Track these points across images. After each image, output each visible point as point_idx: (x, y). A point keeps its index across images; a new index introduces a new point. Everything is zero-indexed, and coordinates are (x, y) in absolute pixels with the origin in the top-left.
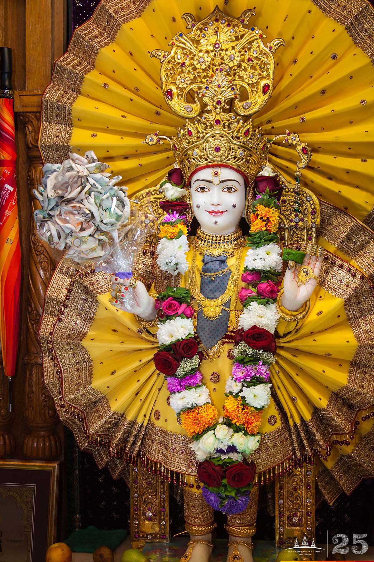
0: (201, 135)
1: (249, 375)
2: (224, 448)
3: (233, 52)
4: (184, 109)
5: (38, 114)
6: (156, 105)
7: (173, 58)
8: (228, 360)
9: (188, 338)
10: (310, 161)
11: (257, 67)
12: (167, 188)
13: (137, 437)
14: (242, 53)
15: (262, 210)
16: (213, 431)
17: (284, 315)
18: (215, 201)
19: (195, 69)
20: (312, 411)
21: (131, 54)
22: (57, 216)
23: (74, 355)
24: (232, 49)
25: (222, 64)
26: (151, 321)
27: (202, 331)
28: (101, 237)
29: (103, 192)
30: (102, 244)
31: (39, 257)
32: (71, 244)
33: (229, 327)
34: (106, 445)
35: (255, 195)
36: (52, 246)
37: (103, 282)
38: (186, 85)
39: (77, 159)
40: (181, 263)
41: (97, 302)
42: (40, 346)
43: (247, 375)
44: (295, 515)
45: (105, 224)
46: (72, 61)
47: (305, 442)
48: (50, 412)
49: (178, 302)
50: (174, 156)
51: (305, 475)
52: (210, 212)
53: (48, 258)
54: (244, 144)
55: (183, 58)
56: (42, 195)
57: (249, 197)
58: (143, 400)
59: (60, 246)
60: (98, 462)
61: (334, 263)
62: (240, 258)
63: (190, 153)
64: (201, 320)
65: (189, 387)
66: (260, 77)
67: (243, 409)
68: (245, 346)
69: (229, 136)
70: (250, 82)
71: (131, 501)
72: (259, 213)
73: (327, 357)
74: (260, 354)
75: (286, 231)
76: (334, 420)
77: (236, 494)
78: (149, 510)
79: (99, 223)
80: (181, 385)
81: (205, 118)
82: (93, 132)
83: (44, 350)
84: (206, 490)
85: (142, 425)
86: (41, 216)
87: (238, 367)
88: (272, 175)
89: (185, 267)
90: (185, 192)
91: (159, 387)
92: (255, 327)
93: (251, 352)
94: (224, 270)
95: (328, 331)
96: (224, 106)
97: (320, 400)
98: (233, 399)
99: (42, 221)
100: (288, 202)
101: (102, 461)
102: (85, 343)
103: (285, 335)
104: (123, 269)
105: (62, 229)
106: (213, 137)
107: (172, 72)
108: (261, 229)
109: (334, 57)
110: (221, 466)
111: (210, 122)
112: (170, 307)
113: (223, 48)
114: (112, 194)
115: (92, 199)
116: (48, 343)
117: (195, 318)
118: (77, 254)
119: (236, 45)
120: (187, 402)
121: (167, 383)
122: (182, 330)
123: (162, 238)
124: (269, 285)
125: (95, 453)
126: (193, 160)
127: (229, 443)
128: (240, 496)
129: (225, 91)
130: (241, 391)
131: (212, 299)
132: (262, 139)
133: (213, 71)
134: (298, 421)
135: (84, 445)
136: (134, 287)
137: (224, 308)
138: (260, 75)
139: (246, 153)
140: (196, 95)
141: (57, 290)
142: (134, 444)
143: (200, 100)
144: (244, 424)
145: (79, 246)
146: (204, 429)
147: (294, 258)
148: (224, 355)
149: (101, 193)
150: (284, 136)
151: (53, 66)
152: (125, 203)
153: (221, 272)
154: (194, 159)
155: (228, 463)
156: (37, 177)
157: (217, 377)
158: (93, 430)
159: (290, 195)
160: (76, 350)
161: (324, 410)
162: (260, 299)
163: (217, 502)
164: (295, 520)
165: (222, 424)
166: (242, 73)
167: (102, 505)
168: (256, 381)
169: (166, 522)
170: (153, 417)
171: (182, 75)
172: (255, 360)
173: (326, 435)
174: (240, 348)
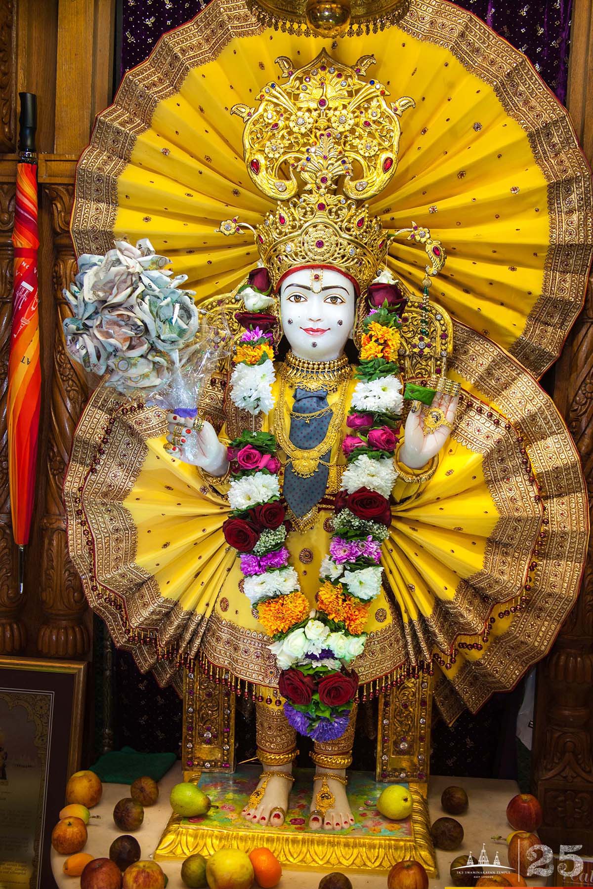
0: (298, 224)
1: (354, 554)
2: (317, 653)
3: (344, 112)
4: (274, 188)
5: (71, 187)
6: (235, 181)
7: (262, 116)
8: (324, 532)
9: (272, 502)
10: (443, 265)
11: (377, 134)
12: (247, 295)
13: (195, 633)
14: (356, 115)
15: (378, 330)
16: (302, 630)
17: (403, 474)
18: (315, 316)
19: (290, 133)
20: (433, 604)
21: (202, 110)
22: (97, 327)
23: (111, 519)
24: (343, 109)
25: (329, 127)
26: (221, 476)
27: (290, 492)
28: (157, 359)
29: (162, 297)
30: (157, 368)
31: (66, 383)
32: (114, 367)
33: (328, 488)
34: (151, 643)
35: (368, 310)
36: (88, 370)
37: (154, 421)
38: (279, 155)
39: (126, 249)
40: (264, 398)
41: (146, 447)
42: (64, 505)
43: (351, 554)
44: (404, 740)
45: (163, 341)
46: (119, 116)
47: (423, 645)
48: (76, 594)
49: (260, 451)
50: (259, 251)
51: (419, 688)
52: (306, 330)
53: (79, 385)
54: (356, 238)
55: (275, 118)
56: (76, 297)
57: (359, 311)
58: (205, 583)
59: (99, 369)
60: (139, 663)
61: (470, 406)
62: (345, 395)
63: (282, 247)
64: (289, 477)
65: (271, 569)
66: (381, 147)
67: (344, 600)
68: (348, 514)
69: (337, 227)
70: (367, 155)
71: (184, 717)
72: (373, 333)
73: (457, 532)
74: (370, 526)
75: (407, 358)
76: (462, 616)
77: (331, 715)
78: (209, 729)
79: (155, 339)
80: (260, 566)
81: (305, 201)
82: (145, 215)
83: (70, 511)
84: (290, 708)
85: (203, 617)
86: (73, 327)
87: (339, 542)
88: (392, 282)
89: (269, 403)
90: (273, 300)
91: (229, 566)
92: (363, 489)
93: (357, 524)
94: (323, 410)
95: (459, 497)
96: (331, 185)
97: (446, 589)
98: (330, 585)
99: (75, 334)
100: (410, 321)
101: (145, 662)
102: (127, 504)
103: (403, 501)
104: (185, 404)
105: (103, 345)
106: (315, 227)
107: (259, 135)
108: (376, 356)
109: (477, 127)
110: (312, 677)
111: (310, 206)
112: (248, 457)
113: (330, 106)
114: (174, 300)
115: (146, 306)
116: (76, 502)
117: (281, 474)
118: (122, 381)
119: (349, 104)
120: (267, 588)
121: (241, 562)
122: (263, 490)
123: (239, 363)
124: (385, 433)
125: (136, 652)
126: (285, 258)
127: (323, 645)
128: (336, 718)
129: (333, 164)
130: (342, 575)
131: (306, 448)
132: (381, 233)
133: (316, 137)
134: (414, 617)
135: (121, 641)
136: (199, 429)
137: (322, 462)
138: (380, 144)
139: (358, 250)
140: (291, 169)
141: (90, 430)
142: (191, 641)
143: (298, 175)
144: (344, 621)
145: (126, 370)
146: (291, 626)
147: (420, 397)
148: (319, 526)
149: (159, 298)
150: (409, 230)
151: (94, 122)
152: (192, 313)
153: (318, 412)
154: (286, 256)
155: (321, 672)
156: (66, 273)
157: (308, 556)
158: (135, 622)
159: (414, 311)
160: (115, 513)
161: (450, 602)
162: (371, 451)
163: (304, 725)
164: (403, 746)
165: (315, 619)
166: (356, 142)
167: (143, 720)
168: (363, 563)
169: (230, 747)
170: (218, 606)
171: (273, 141)
172: (362, 533)
173: (451, 636)
174: (342, 517)
